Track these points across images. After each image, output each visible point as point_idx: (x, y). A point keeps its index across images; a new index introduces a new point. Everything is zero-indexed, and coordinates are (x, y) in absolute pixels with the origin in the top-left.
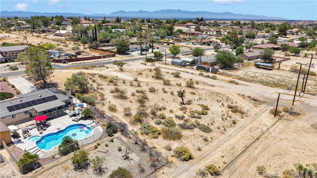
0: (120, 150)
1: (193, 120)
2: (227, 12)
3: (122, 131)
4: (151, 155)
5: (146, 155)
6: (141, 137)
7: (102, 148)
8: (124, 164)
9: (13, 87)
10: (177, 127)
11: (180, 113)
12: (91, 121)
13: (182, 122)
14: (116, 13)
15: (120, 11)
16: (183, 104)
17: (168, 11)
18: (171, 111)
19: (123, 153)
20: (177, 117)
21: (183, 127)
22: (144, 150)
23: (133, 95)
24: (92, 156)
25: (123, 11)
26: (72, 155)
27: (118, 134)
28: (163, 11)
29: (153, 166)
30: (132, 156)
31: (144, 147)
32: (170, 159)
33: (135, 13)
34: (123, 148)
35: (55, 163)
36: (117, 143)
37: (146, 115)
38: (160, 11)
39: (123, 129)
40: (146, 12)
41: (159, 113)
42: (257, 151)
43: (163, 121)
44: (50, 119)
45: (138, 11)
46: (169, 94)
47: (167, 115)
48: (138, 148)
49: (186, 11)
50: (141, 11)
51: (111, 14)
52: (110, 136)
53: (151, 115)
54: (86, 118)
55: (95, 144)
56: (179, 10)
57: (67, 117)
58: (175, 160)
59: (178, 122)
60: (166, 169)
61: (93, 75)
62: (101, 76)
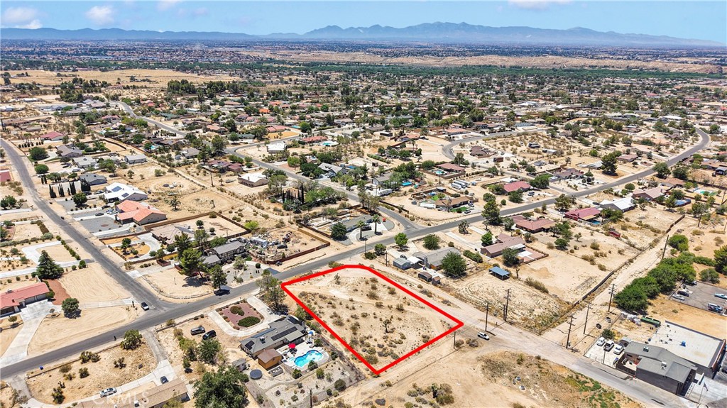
0: (339, 369)
1: (389, 349)
2: (580, 28)
3: (340, 357)
4: (356, 373)
5: (354, 373)
6: (352, 361)
7: (329, 367)
8: (342, 378)
9: (255, 309)
10: (377, 354)
11: (381, 342)
12: (321, 348)
13: (380, 350)
14: (321, 30)
15: (329, 26)
16: (387, 331)
17: (439, 26)
18: (376, 340)
19: (341, 371)
20: (379, 346)
21: (380, 355)
22: (352, 369)
23: (348, 321)
24: (326, 372)
25: (335, 28)
26: (315, 370)
27: (338, 359)
28: (426, 27)
29: (357, 379)
30: (346, 373)
31: (353, 368)
32: (367, 376)
33: (361, 31)
34: (341, 368)
35: (308, 374)
36: (337, 365)
37: (356, 343)
38: (419, 26)
39: (341, 356)
40: (388, 29)
41: (367, 341)
42: (422, 374)
43: (368, 349)
44: (297, 345)
45: (368, 26)
46: (378, 319)
47: (371, 342)
48: (349, 368)
49: (480, 27)
50: (376, 28)
51: (308, 33)
52: (334, 360)
53: (360, 343)
54: (316, 346)
55: (326, 365)
56: (464, 24)
57: (304, 343)
58: (370, 377)
59: (378, 350)
60: (363, 381)
61: (314, 295)
62: (321, 297)
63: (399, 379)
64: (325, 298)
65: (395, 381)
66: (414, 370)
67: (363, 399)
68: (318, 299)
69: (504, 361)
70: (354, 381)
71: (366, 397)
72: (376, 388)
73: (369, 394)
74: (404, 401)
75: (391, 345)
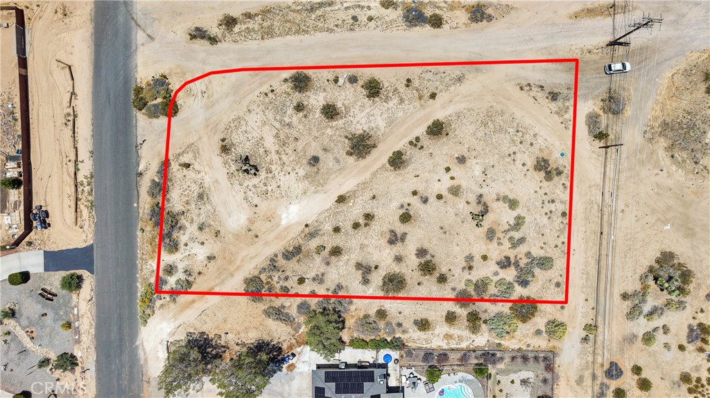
1: (520, 253)
4: (535, 358)
5: (532, 363)
10: (517, 287)
13: (513, 272)
18: (484, 258)
19: (518, 383)
20: (502, 265)
21: (523, 282)
22: (525, 359)
30: (525, 377)
31: (522, 355)
32: (551, 346)
34: (512, 377)
47: (483, 270)
48: (520, 363)
60: (557, 361)
61: (273, 265)
62: (288, 255)
63: (592, 303)
64: (298, 250)
65: (592, 314)
66: (593, 263)
67: (590, 391)
68: (292, 267)
69: (684, 104)
70: (548, 376)
71: (588, 381)
72: (583, 353)
73: (587, 374)
74: (635, 336)
75: (515, 244)
